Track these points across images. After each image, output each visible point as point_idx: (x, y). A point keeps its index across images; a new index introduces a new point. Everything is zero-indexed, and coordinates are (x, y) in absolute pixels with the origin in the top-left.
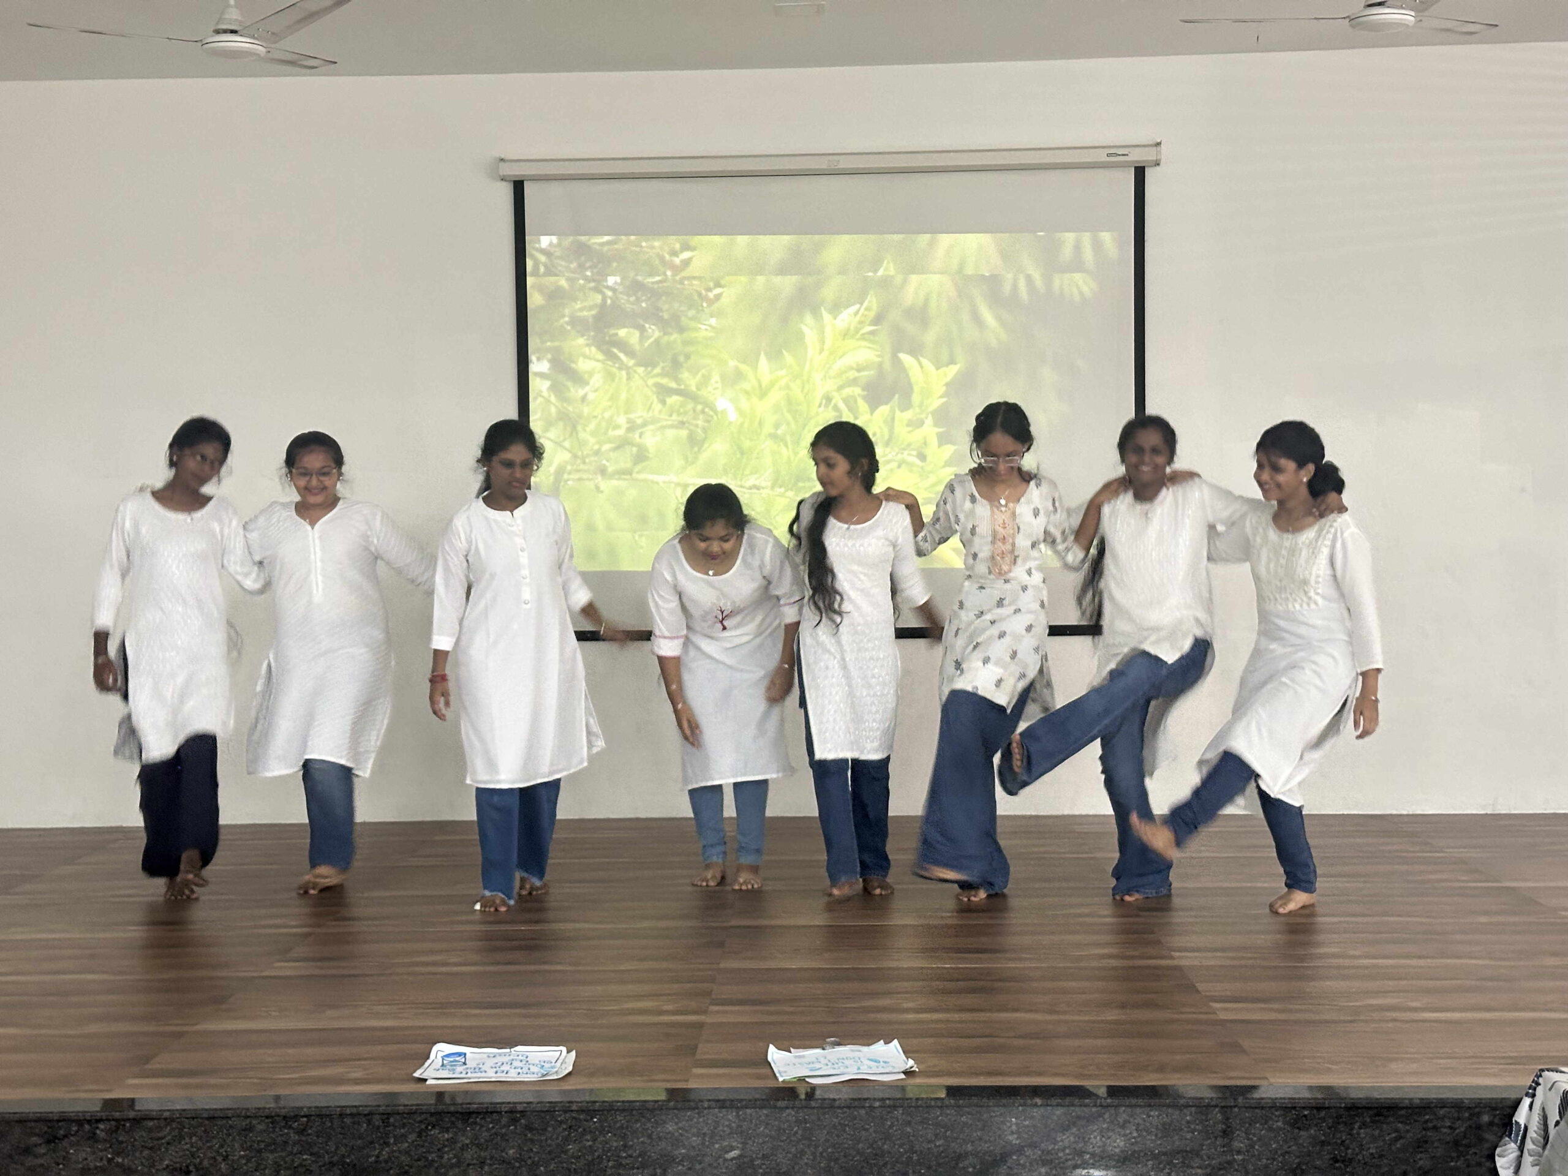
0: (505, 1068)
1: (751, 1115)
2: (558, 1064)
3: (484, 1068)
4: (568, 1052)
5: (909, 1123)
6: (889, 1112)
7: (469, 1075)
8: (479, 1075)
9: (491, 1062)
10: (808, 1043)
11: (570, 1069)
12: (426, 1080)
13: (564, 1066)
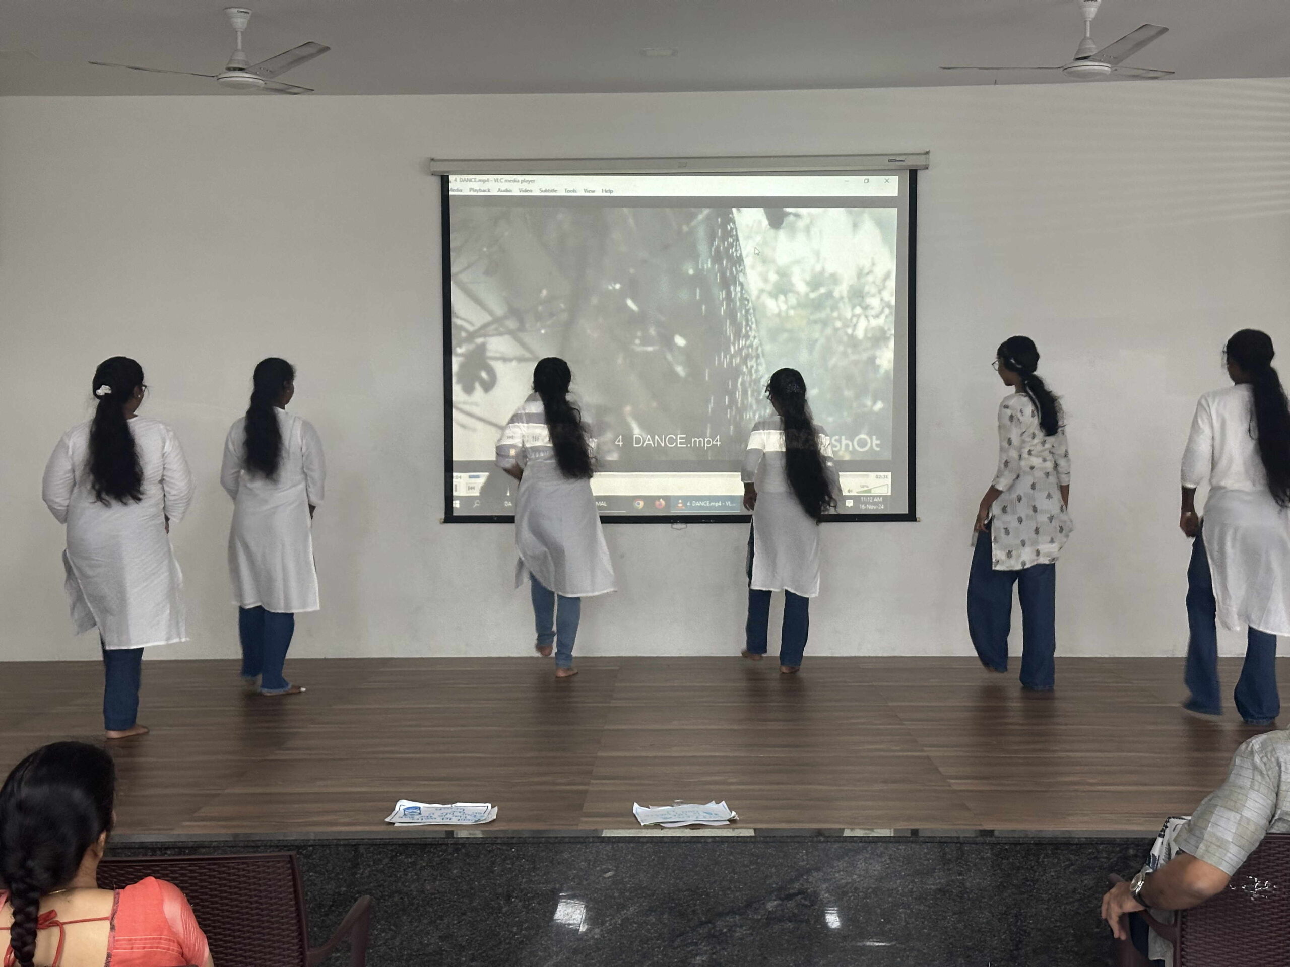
0: (449, 816)
1: (622, 847)
2: (486, 815)
3: (434, 817)
4: (493, 807)
5: (731, 853)
6: (718, 846)
7: (424, 821)
8: (431, 820)
9: (439, 813)
10: (661, 803)
11: (495, 818)
12: (394, 824)
13: (490, 816)
